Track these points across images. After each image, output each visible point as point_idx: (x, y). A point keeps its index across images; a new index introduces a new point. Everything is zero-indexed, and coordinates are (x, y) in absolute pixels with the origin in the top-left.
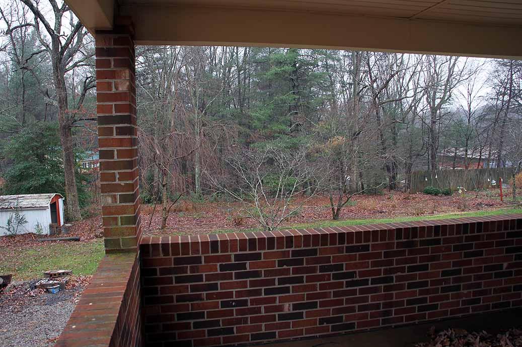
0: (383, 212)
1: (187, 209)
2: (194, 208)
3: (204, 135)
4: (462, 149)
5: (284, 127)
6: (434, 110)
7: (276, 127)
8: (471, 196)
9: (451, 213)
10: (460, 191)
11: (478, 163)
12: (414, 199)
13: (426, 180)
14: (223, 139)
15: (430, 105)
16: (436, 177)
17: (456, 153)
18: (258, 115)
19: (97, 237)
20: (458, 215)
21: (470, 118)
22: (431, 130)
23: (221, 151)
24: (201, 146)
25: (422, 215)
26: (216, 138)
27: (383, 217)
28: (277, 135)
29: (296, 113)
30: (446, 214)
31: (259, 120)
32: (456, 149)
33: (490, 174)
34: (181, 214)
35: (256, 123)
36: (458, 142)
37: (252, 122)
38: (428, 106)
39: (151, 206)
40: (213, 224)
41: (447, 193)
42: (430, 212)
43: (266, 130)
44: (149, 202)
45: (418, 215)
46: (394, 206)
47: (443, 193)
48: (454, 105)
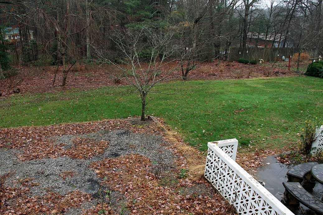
0: (215, 75)
1: (81, 70)
2: (86, 69)
3: (93, 17)
4: (262, 34)
5: (148, 13)
6: (247, 6)
7: (143, 13)
8: (268, 66)
9: (260, 78)
10: (261, 62)
11: (272, 44)
12: (233, 66)
13: (240, 53)
14: (106, 20)
15: (245, 3)
16: (247, 52)
17: (258, 37)
18: (131, 4)
19: (15, 92)
20: (265, 79)
21: (271, 13)
22: (245, 20)
23: (104, 29)
24: (90, 25)
25: (242, 78)
26: (101, 19)
27: (216, 79)
28: (143, 18)
29: (157, 4)
30: (257, 79)
31: (131, 7)
32: (259, 34)
33: (280, 52)
34: (77, 73)
35: (129, 10)
36: (261, 30)
37: (126, 9)
38: (244, 3)
39: (55, 67)
40: (99, 81)
41: (254, 63)
42: (246, 76)
43: (136, 15)
44: (54, 64)
45: (239, 78)
46: (221, 71)
47: (251, 63)
48: (261, 4)
